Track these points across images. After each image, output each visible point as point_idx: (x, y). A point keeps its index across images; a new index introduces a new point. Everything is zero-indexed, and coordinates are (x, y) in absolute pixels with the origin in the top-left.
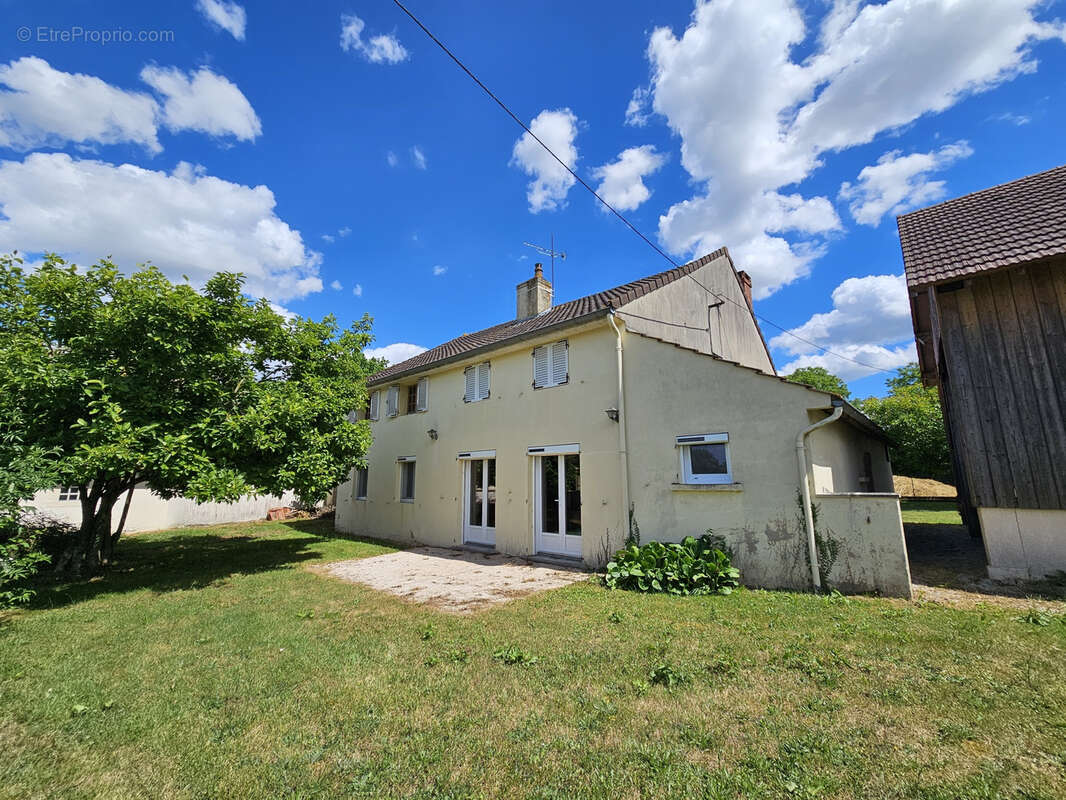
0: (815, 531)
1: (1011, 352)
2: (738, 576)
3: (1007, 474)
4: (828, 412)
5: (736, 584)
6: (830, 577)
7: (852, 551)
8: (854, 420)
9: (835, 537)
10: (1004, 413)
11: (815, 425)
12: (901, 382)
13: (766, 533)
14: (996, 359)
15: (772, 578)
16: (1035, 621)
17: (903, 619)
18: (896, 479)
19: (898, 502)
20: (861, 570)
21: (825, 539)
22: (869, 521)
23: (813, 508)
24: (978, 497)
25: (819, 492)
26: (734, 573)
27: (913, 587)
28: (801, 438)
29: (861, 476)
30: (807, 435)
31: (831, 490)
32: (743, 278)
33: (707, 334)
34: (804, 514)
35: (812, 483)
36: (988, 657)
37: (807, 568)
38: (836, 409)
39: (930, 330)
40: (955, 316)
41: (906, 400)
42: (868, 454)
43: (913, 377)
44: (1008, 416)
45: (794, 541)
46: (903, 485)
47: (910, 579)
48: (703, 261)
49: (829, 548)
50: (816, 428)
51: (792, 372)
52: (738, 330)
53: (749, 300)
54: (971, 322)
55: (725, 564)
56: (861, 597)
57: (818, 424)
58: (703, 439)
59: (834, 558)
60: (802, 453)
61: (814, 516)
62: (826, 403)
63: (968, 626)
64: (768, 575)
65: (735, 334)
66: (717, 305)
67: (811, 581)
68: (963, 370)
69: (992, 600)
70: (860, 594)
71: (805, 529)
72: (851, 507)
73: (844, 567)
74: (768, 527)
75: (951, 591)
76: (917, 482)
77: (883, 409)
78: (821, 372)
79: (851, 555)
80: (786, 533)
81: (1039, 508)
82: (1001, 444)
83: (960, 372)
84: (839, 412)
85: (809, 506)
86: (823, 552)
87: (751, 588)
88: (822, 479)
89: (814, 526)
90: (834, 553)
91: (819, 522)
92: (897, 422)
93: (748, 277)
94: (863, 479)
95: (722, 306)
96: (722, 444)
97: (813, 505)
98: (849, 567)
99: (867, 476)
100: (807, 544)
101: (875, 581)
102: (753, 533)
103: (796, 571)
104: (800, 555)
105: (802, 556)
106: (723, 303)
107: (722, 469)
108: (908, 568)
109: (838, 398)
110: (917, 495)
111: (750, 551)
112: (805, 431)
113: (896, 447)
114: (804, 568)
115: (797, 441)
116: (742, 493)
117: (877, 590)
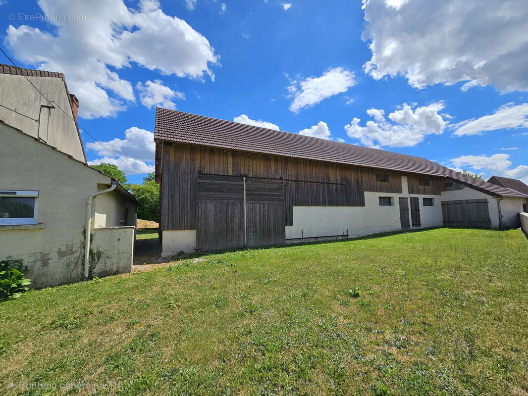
0: (90, 248)
1: (181, 174)
2: (30, 283)
3: (173, 218)
4: (109, 186)
5: (26, 289)
6: (95, 270)
7: (109, 255)
8: (122, 192)
9: (101, 250)
10: (176, 196)
11: (101, 192)
12: (148, 179)
13: (57, 253)
14: (177, 175)
15: (57, 279)
16: (170, 270)
17: (125, 282)
18: (138, 221)
19: (133, 230)
20: (111, 265)
21: (95, 251)
22: (119, 240)
23: (91, 236)
24: (163, 227)
25: (96, 227)
26: (26, 282)
27: (133, 267)
28: (91, 198)
29: (122, 219)
30: (94, 197)
31: (104, 226)
32: (73, 99)
33: (37, 124)
34: (85, 239)
35: (93, 223)
36: (153, 287)
37: (82, 269)
38: (113, 185)
39: (161, 160)
40: (168, 156)
41: (149, 188)
42: (127, 209)
43: (153, 178)
44: (177, 197)
45: (77, 254)
46: (141, 223)
47: (132, 263)
48: (42, 74)
49: (96, 256)
50: (100, 194)
51: (99, 164)
52: (63, 129)
53: (75, 114)
54: (172, 159)
55: (20, 278)
56: (109, 277)
57: (102, 192)
58: (15, 193)
59: (98, 260)
60: (90, 206)
61: (91, 240)
62: (108, 182)
63: (150, 277)
64: (55, 277)
65: (61, 130)
66: (49, 108)
67: (83, 275)
68: (167, 177)
69: (160, 265)
70: (109, 275)
71: (84, 248)
72: (112, 234)
73: (103, 264)
74: (59, 249)
75: (148, 265)
76: (147, 222)
77: (139, 190)
78: (114, 167)
79: (108, 257)
80: (72, 251)
81: (179, 230)
82: (173, 207)
83: (166, 177)
84: (114, 187)
85: (89, 234)
86: (93, 259)
87: (39, 289)
88: (100, 220)
89: (90, 245)
90: (99, 258)
91: (93, 243)
92: (143, 196)
93: (77, 101)
94: (122, 221)
95: (53, 109)
96: (34, 198)
97: (91, 234)
98: (105, 264)
99: (125, 219)
100: (84, 255)
101: (117, 268)
102: (48, 254)
103: (74, 271)
104: (79, 263)
105: (80, 262)
106: (53, 107)
107: (31, 215)
108: (132, 259)
109: (115, 180)
110: (146, 227)
111: (43, 266)
112: (94, 195)
113: (141, 206)
114: (80, 269)
115: (88, 199)
116: (43, 230)
117: (117, 272)
